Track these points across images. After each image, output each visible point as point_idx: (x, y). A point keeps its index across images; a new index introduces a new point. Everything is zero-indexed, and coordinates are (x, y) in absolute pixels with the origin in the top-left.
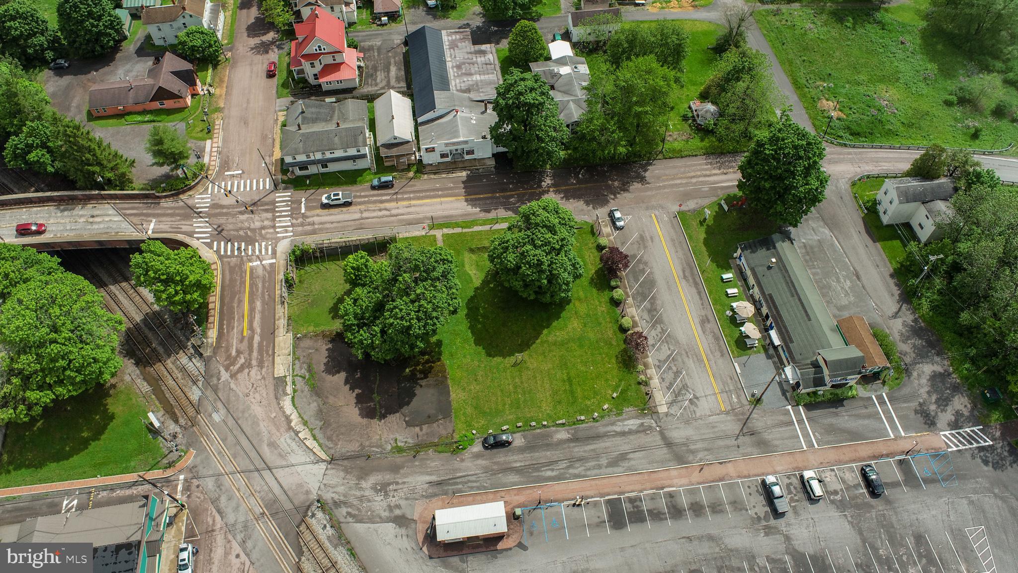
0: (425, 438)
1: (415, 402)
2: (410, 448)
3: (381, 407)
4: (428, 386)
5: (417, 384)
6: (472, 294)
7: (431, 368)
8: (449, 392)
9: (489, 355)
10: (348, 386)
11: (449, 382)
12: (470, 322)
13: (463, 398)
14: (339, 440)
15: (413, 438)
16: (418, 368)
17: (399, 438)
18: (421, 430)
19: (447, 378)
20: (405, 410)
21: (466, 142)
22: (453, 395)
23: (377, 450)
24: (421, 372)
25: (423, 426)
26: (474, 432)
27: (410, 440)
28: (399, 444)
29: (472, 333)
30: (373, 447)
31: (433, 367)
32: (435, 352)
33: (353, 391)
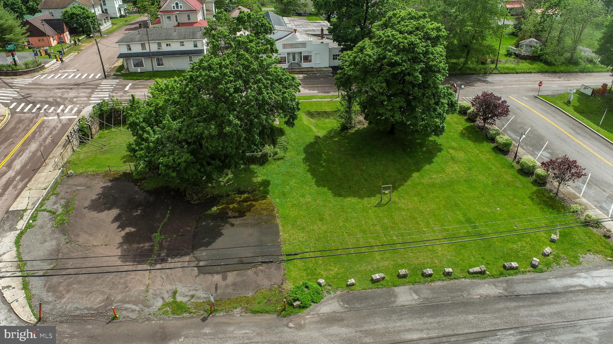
0: (230, 290)
1: (219, 243)
2: (197, 306)
3: (161, 247)
4: (246, 225)
5: (228, 222)
6: (312, 140)
7: (252, 206)
8: (277, 233)
9: (337, 194)
10: (117, 224)
11: (279, 221)
12: (309, 166)
13: (301, 239)
14: (68, 291)
15: (207, 290)
16: (231, 206)
17: (181, 289)
18: (224, 278)
19: (275, 217)
20: (202, 253)
21: (304, 44)
22: (283, 235)
23: (134, 307)
24: (234, 210)
25: (229, 274)
26: (322, 281)
27: (201, 294)
28: (179, 299)
29: (312, 174)
30: (129, 302)
31: (254, 206)
32: (259, 191)
33: (123, 229)
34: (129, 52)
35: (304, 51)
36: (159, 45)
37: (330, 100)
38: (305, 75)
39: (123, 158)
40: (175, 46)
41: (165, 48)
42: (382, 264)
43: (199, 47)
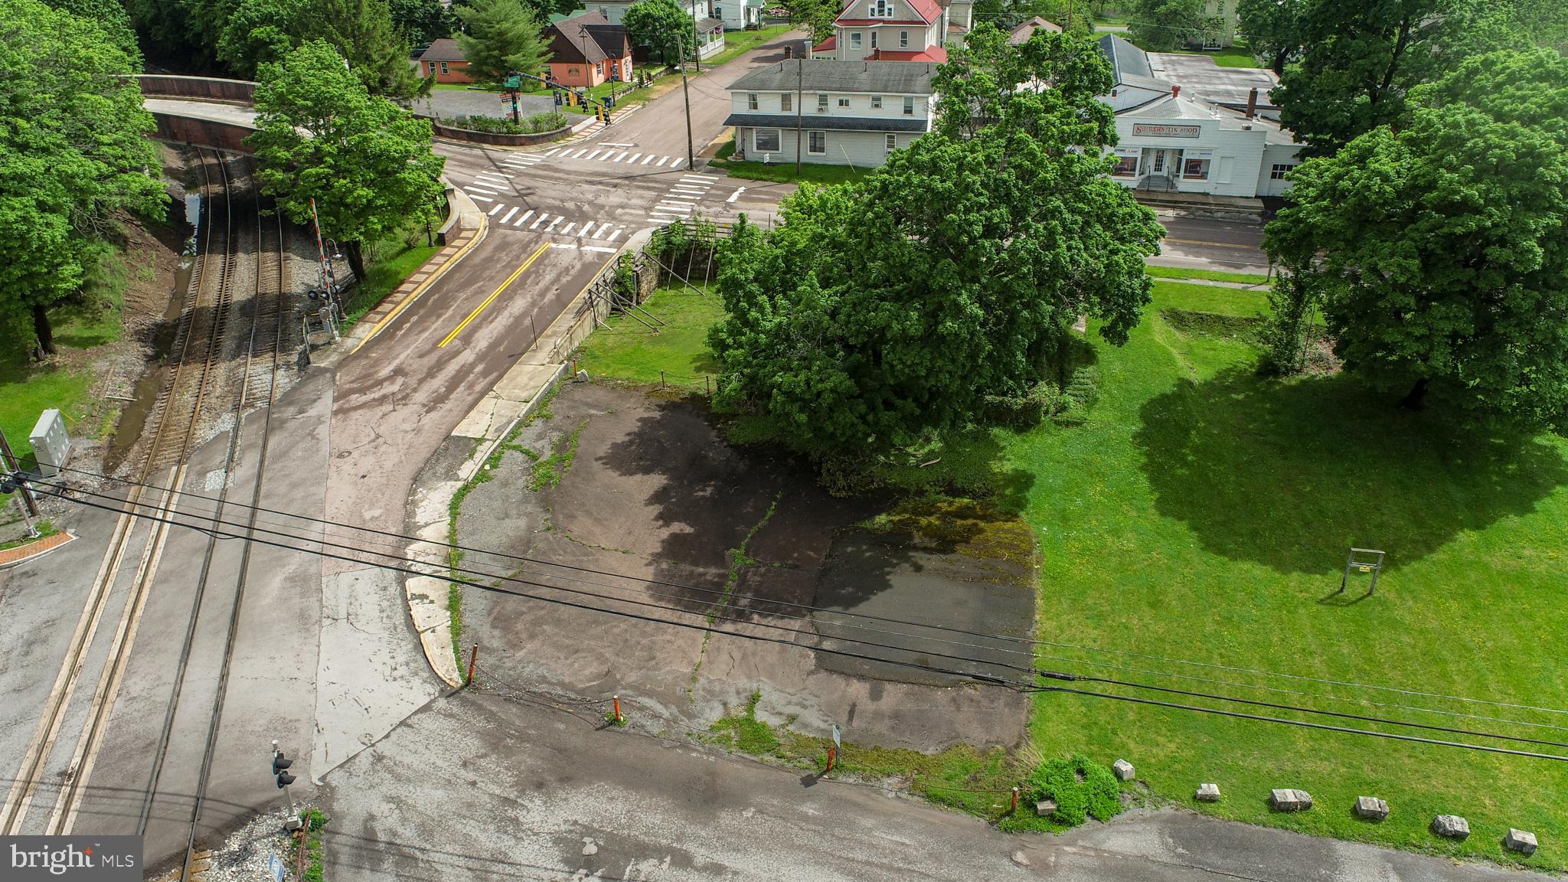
0: (882, 727)
1: (877, 604)
2: (800, 745)
3: (743, 585)
4: (952, 576)
5: (907, 559)
6: (1169, 389)
7: (975, 530)
8: (1027, 614)
9: (1213, 545)
10: (656, 509)
11: (1037, 584)
12: (1148, 455)
13: (1089, 643)
14: (532, 637)
15: (828, 712)
16: (924, 521)
17: (769, 693)
18: (875, 695)
19: (1029, 570)
20: (833, 619)
21: (1193, 130)
22: (1044, 622)
23: (659, 708)
24: (928, 532)
25: (888, 686)
26: (1125, 767)
27: (814, 719)
28: (761, 716)
29: (1153, 480)
30: (650, 694)
31: (981, 531)
32: (1002, 496)
33: (667, 524)
34: (754, 112)
35: (1192, 148)
36: (823, 100)
37: (1240, 286)
38: (1183, 213)
39: (695, 360)
40: (860, 108)
41: (834, 110)
42: (1309, 766)
43: (917, 115)
